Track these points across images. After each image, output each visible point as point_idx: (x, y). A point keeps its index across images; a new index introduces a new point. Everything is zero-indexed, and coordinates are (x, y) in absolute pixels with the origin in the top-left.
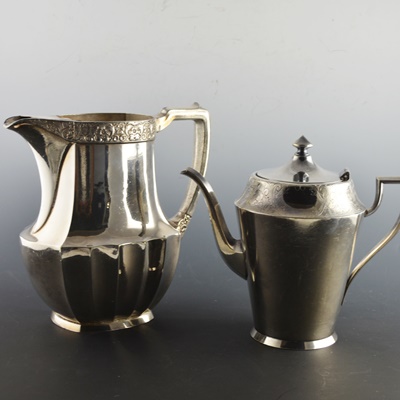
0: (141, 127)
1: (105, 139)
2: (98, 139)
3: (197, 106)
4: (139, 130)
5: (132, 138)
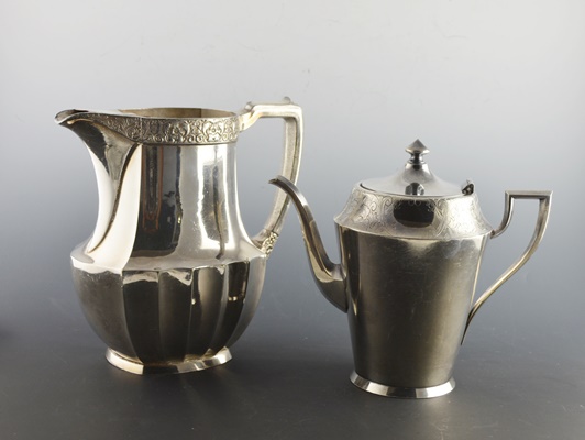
0: (222, 125)
1: (178, 140)
2: (170, 140)
3: (288, 100)
4: (220, 129)
5: (211, 139)
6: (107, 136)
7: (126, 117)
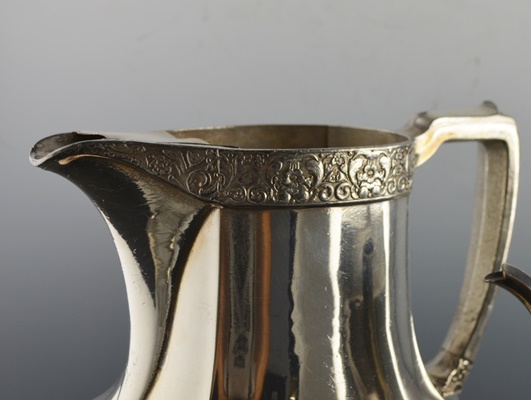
0: (386, 162)
1: (299, 196)
2: (282, 196)
3: (490, 108)
4: (382, 169)
5: (364, 190)
6: (149, 192)
7: (184, 149)
